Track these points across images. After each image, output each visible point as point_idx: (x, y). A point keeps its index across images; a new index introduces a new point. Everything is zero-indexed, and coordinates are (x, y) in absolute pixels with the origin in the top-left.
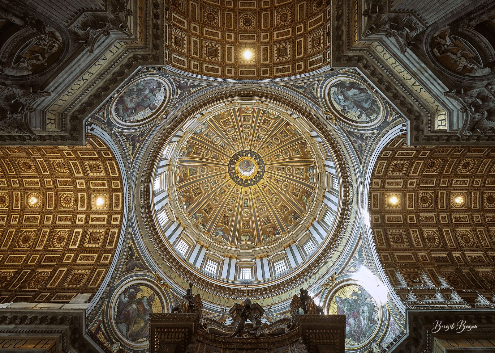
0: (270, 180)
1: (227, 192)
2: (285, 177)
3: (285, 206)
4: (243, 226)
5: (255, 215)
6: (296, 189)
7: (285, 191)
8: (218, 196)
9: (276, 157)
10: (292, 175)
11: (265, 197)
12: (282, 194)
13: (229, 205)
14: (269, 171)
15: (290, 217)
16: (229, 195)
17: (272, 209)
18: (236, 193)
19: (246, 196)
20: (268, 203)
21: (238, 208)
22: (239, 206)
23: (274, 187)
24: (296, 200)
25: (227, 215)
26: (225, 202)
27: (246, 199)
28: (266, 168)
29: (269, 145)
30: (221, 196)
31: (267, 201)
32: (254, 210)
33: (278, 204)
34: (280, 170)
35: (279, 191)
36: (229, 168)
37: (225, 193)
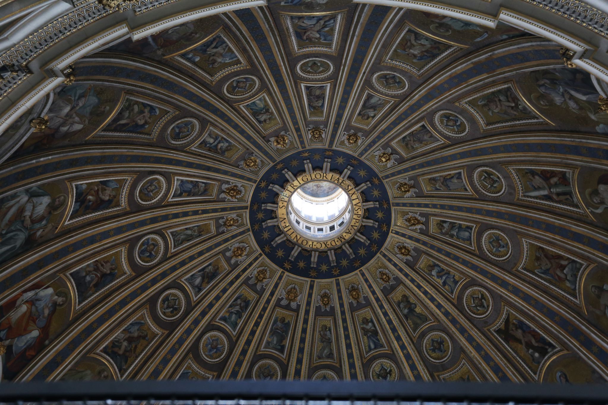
0: (367, 134)
1: (408, 293)
2: (350, 84)
3: (491, 99)
4: (559, 281)
5: (512, 218)
6: (405, 44)
7: (415, 86)
8: (423, 335)
9: (263, 118)
10: (338, 60)
11: (436, 162)
12: (428, 98)
13: (460, 298)
14: (326, 135)
15: (558, 100)
16: (419, 287)
17: (495, 150)
18: (416, 259)
19: (426, 224)
20: (463, 155)
21: (474, 267)
22: (465, 263)
23: (395, 123)
24: (467, 54)
25: (500, 323)
26: (447, 314)
27: (441, 224)
28: (319, 146)
29: (213, 149)
30: (423, 319)
31: (453, 157)
32: (489, 213)
33: (472, 121)
34: (322, 97)
35: (413, 109)
36: (321, 275)
37: (412, 300)
